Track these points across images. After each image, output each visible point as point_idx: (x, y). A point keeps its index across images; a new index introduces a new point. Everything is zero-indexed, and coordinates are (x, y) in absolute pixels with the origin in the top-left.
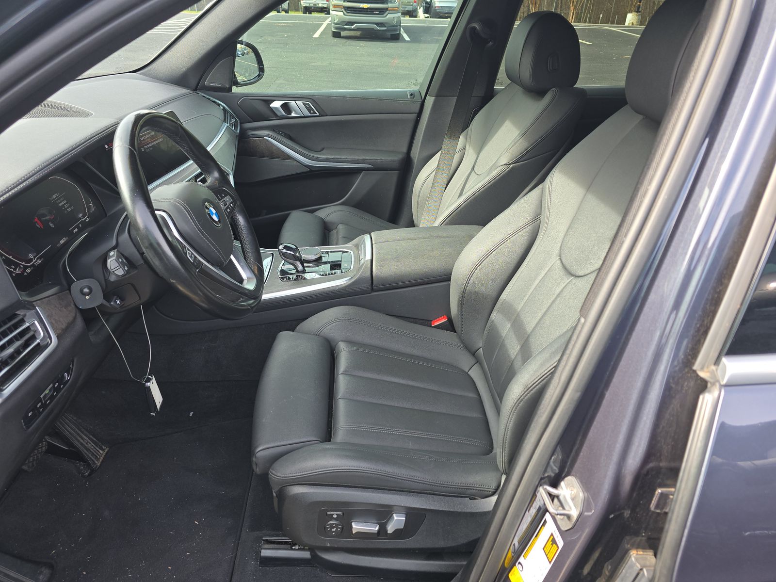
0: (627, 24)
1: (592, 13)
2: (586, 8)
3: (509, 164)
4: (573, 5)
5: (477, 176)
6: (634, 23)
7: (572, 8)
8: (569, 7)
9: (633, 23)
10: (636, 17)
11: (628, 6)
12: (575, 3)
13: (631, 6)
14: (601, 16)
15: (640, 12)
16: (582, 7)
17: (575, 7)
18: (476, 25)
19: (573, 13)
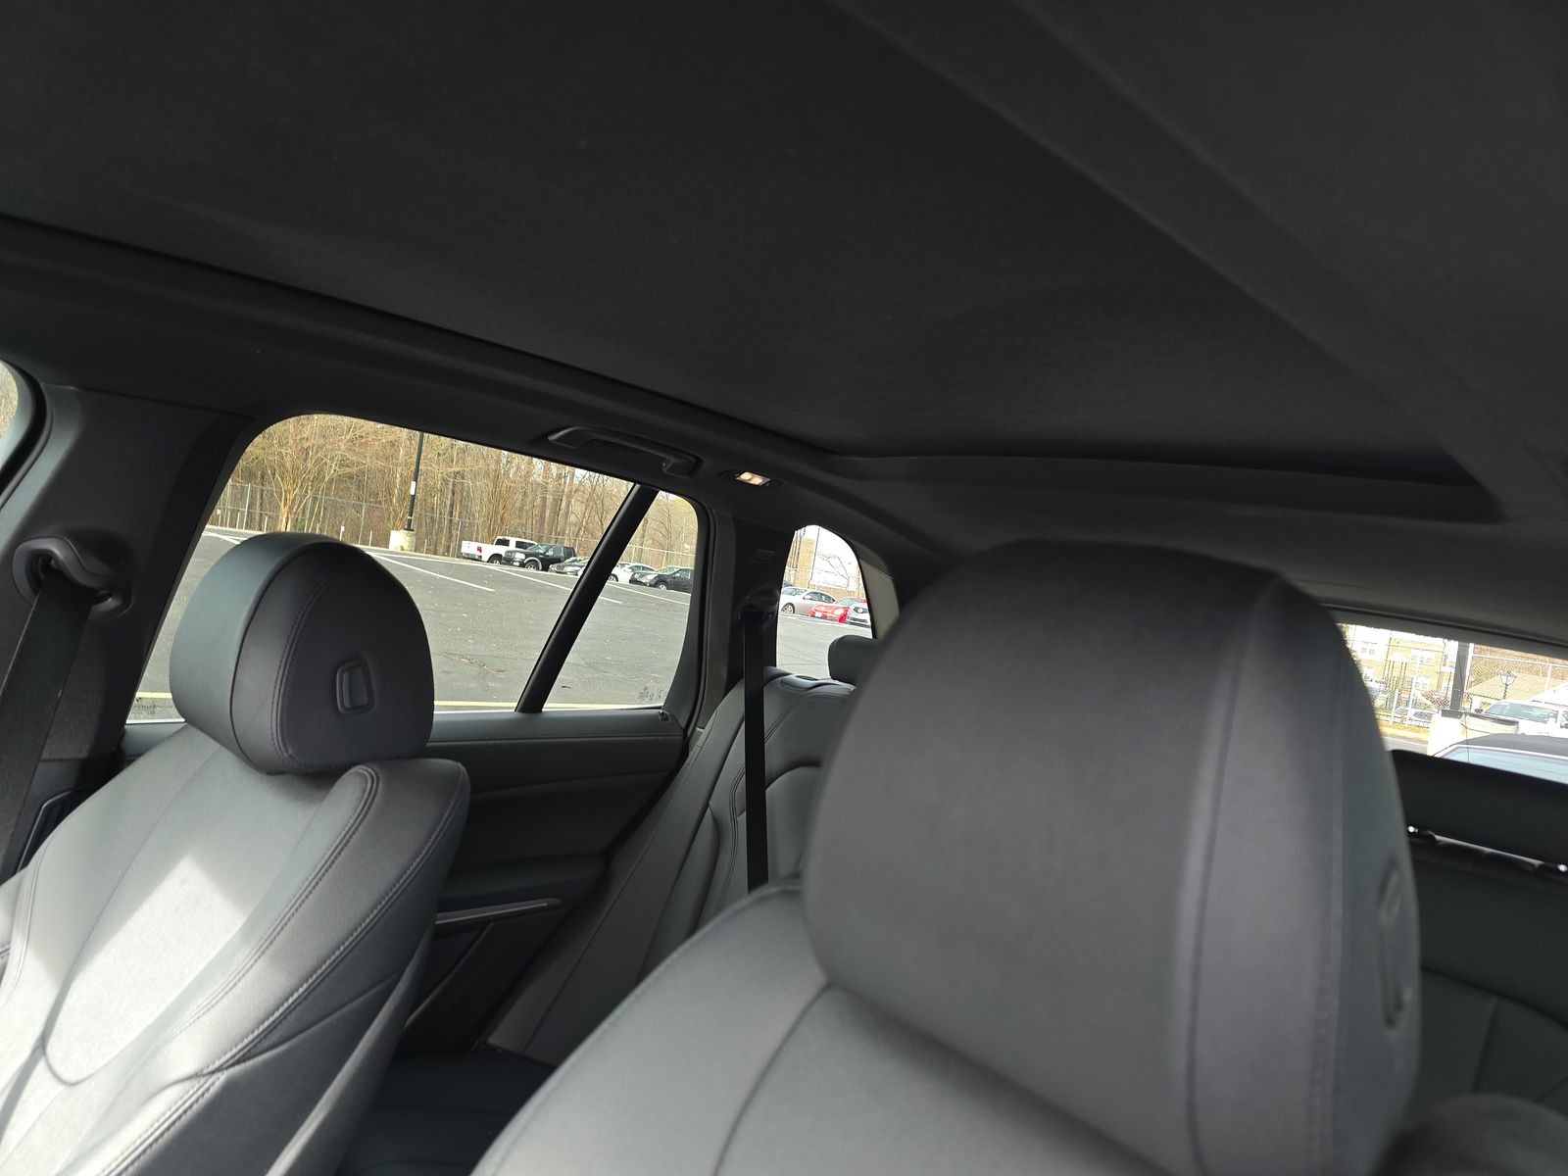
0: (392, 547)
1: (323, 522)
2: (312, 513)
3: (213, 1073)
4: (285, 504)
5: (61, 1088)
6: (405, 547)
7: (284, 510)
8: (278, 507)
9: (402, 549)
10: (408, 538)
11: (389, 519)
12: (289, 503)
13: (395, 518)
14: (343, 529)
15: (412, 530)
16: (304, 512)
17: (291, 508)
18: (56, 548)
19: (288, 518)
